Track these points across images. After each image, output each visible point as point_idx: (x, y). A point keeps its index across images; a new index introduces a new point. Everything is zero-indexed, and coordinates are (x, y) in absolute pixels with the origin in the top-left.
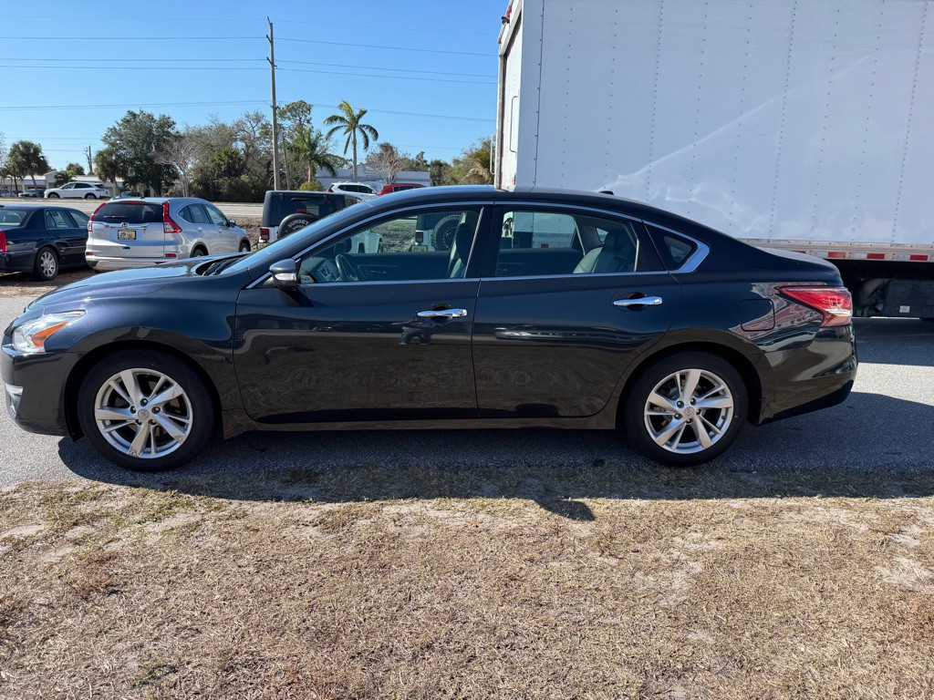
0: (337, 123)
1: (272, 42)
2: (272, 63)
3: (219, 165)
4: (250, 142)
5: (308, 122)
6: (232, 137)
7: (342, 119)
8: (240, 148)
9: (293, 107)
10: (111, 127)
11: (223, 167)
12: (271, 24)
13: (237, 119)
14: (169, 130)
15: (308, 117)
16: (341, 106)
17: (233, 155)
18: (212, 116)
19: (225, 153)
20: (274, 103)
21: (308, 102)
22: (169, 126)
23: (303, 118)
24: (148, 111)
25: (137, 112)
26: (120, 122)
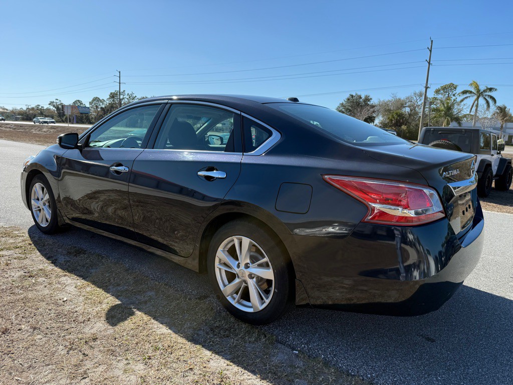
0: (468, 95)
1: (431, 51)
2: (429, 63)
3: (392, 120)
4: (413, 108)
5: (454, 95)
6: (402, 105)
7: (471, 92)
8: (407, 111)
9: (445, 87)
10: (341, 103)
11: (393, 122)
12: (432, 41)
13: (408, 95)
14: (369, 103)
15: (454, 92)
16: (471, 84)
17: (401, 116)
18: (393, 94)
19: (397, 114)
20: (427, 85)
21: (455, 84)
22: (369, 101)
23: (451, 93)
24: (359, 93)
25: (354, 95)
26: (346, 100)
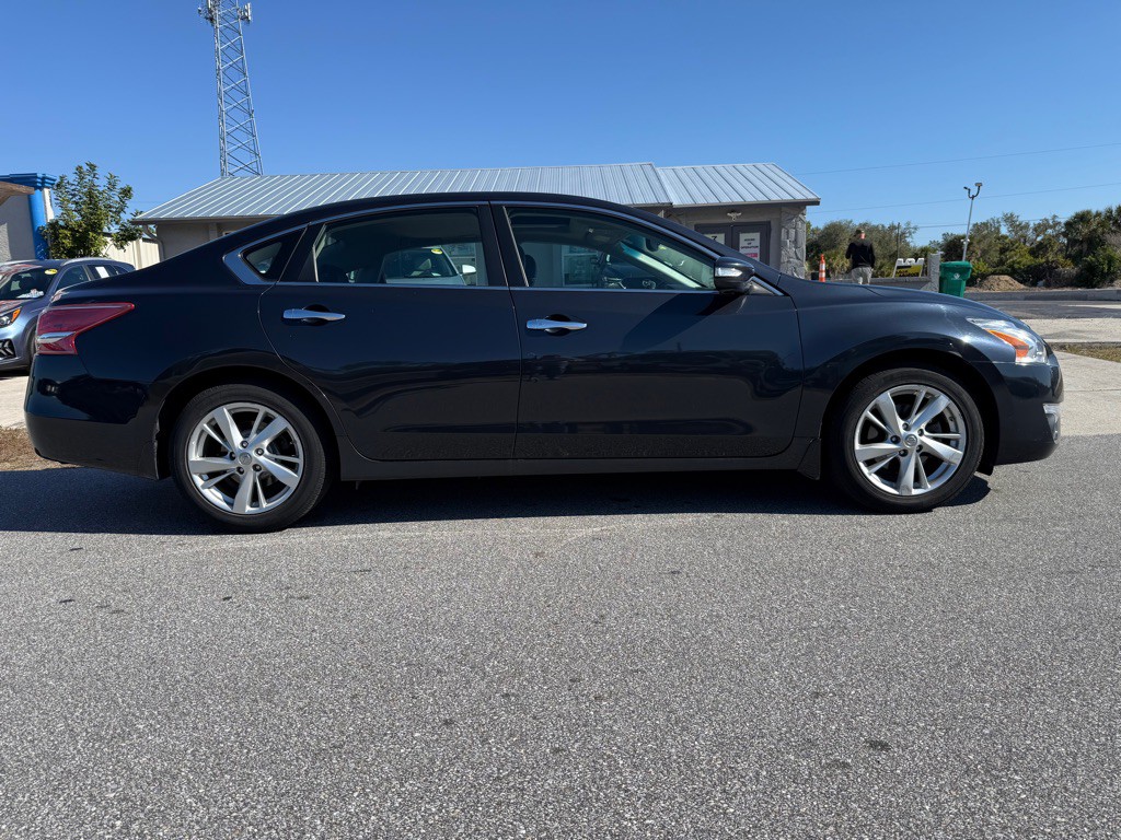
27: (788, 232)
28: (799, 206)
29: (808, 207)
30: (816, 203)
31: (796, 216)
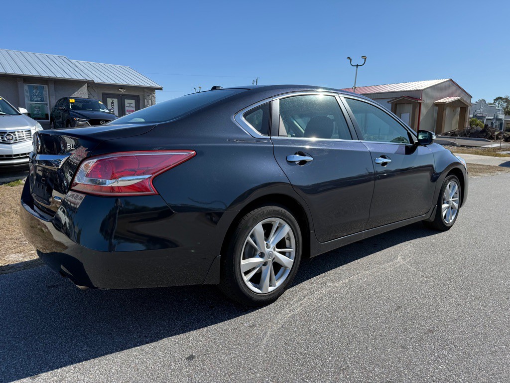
27: (148, 102)
28: (152, 90)
29: (156, 90)
30: (161, 89)
31: (151, 94)
